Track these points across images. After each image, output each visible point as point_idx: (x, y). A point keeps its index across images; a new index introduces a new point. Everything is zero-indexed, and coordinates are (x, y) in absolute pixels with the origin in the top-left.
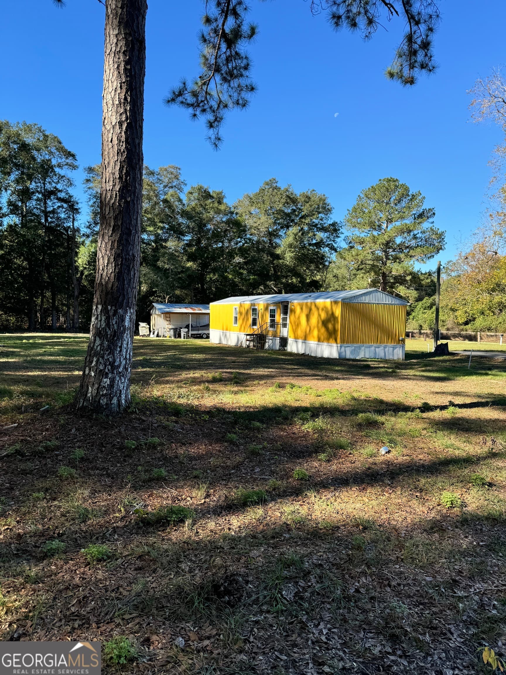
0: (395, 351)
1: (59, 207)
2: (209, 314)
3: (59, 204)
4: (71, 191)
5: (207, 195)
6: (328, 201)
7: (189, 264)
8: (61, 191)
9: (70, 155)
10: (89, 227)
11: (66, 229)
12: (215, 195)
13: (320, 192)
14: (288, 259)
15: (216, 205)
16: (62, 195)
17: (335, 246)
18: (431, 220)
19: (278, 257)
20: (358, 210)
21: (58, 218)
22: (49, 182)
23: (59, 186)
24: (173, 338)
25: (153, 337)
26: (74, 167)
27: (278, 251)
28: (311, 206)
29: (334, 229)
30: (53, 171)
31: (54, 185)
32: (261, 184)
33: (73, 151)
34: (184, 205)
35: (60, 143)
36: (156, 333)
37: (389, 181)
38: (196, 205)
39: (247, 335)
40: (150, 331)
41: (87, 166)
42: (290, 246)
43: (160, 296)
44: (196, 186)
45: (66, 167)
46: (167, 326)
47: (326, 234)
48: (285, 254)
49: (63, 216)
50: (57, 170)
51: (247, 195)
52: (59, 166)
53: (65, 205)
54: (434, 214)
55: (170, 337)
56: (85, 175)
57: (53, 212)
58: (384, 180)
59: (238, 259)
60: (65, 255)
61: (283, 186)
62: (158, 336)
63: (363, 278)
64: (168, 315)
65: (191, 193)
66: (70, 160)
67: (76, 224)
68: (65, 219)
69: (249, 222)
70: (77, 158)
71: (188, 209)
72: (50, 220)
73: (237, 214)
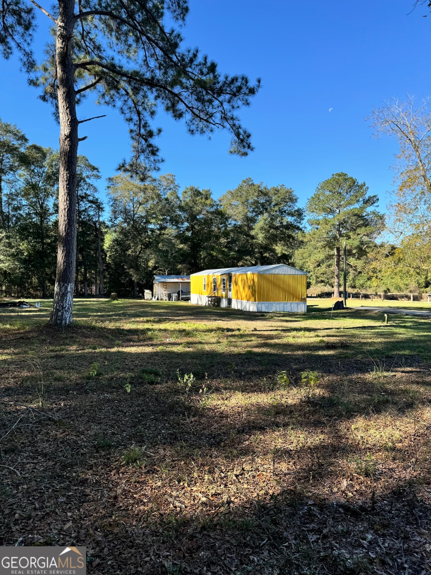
0: (299, 306)
1: (90, 207)
2: (190, 282)
3: (90, 205)
4: (97, 195)
5: (197, 193)
6: (294, 193)
7: (181, 246)
8: (89, 196)
9: (94, 168)
10: (111, 221)
11: (95, 223)
12: (204, 193)
13: (288, 187)
14: (261, 238)
15: (203, 200)
16: (91, 198)
17: (301, 226)
18: (376, 204)
19: (253, 237)
20: (315, 199)
21: (89, 215)
22: (81, 190)
23: (88, 192)
24: (168, 301)
25: (154, 300)
26: (98, 177)
27: (253, 233)
28: (279, 197)
29: (299, 214)
30: (85, 181)
31: (84, 191)
32: (241, 183)
33: (96, 166)
34: (181, 201)
35: (87, 160)
36: (156, 298)
37: (339, 175)
38: (190, 200)
39: (209, 297)
40: (153, 296)
41: (108, 177)
42: (262, 229)
43: (161, 270)
44: (189, 187)
45: (93, 177)
46: (164, 292)
47: (293, 218)
48: (258, 235)
49: (92, 213)
50: (87, 180)
51: (230, 191)
52: (87, 177)
53: (94, 206)
54: (378, 199)
55: (166, 300)
56: (106, 184)
57: (85, 211)
58: (336, 175)
59: (223, 240)
60: (94, 242)
61: (256, 183)
62: (158, 299)
63: (319, 252)
64: (164, 284)
65: (186, 192)
66: (95, 172)
67: (101, 219)
68: (94, 215)
69: (229, 212)
70: (100, 170)
71: (183, 204)
72: (82, 217)
73: (221, 205)
